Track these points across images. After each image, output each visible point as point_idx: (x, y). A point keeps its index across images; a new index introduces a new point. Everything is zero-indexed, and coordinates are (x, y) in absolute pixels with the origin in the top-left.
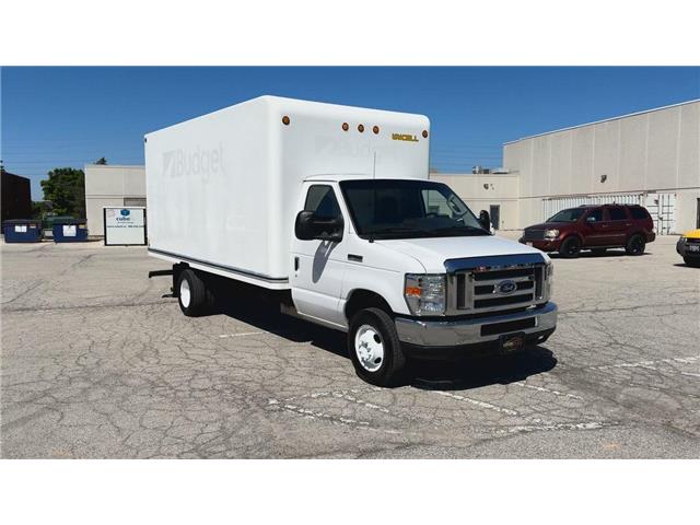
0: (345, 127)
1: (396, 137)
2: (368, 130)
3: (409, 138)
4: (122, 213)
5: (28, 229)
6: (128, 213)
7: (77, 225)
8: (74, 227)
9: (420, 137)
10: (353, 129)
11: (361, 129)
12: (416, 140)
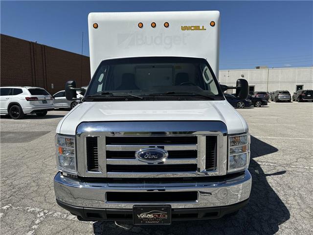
0: (141, 25)
1: (185, 28)
3: (197, 28)
9: (208, 26)
12: (203, 29)
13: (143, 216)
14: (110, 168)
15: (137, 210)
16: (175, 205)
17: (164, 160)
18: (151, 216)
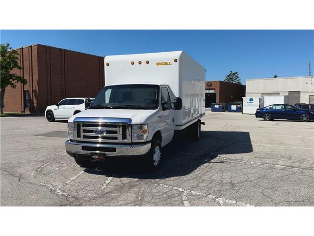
0: (133, 63)
1: (158, 64)
2: (144, 63)
3: (166, 64)
4: (250, 100)
5: (219, 106)
6: (252, 100)
7: (237, 105)
8: (235, 106)
9: (173, 62)
10: (136, 63)
11: (140, 63)
12: (170, 64)
13: (94, 157)
14: (85, 137)
15: (92, 154)
16: (107, 153)
17: (105, 134)
18: (97, 157)
